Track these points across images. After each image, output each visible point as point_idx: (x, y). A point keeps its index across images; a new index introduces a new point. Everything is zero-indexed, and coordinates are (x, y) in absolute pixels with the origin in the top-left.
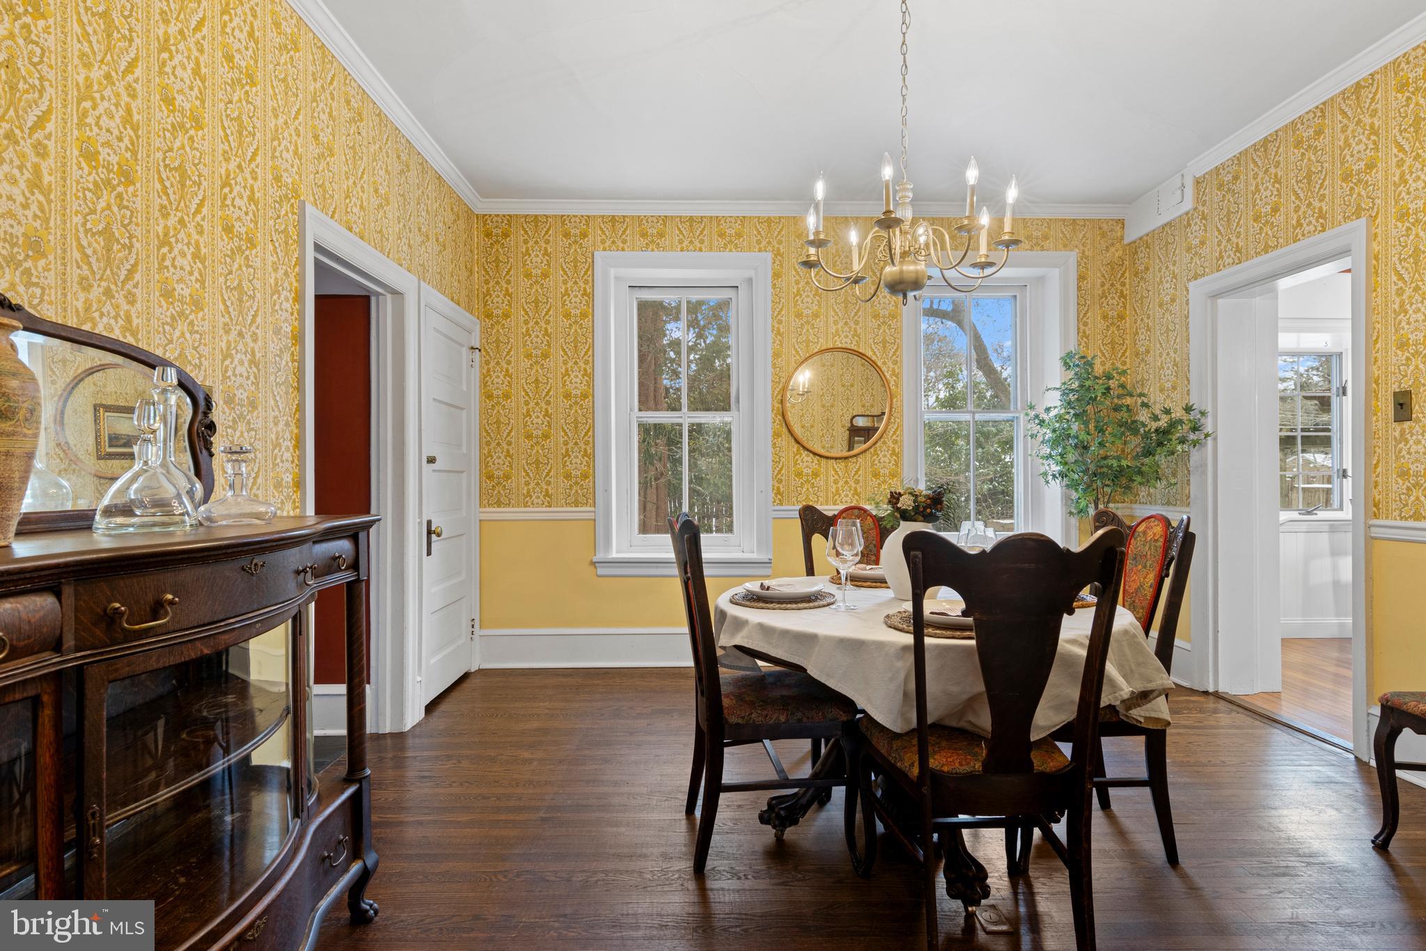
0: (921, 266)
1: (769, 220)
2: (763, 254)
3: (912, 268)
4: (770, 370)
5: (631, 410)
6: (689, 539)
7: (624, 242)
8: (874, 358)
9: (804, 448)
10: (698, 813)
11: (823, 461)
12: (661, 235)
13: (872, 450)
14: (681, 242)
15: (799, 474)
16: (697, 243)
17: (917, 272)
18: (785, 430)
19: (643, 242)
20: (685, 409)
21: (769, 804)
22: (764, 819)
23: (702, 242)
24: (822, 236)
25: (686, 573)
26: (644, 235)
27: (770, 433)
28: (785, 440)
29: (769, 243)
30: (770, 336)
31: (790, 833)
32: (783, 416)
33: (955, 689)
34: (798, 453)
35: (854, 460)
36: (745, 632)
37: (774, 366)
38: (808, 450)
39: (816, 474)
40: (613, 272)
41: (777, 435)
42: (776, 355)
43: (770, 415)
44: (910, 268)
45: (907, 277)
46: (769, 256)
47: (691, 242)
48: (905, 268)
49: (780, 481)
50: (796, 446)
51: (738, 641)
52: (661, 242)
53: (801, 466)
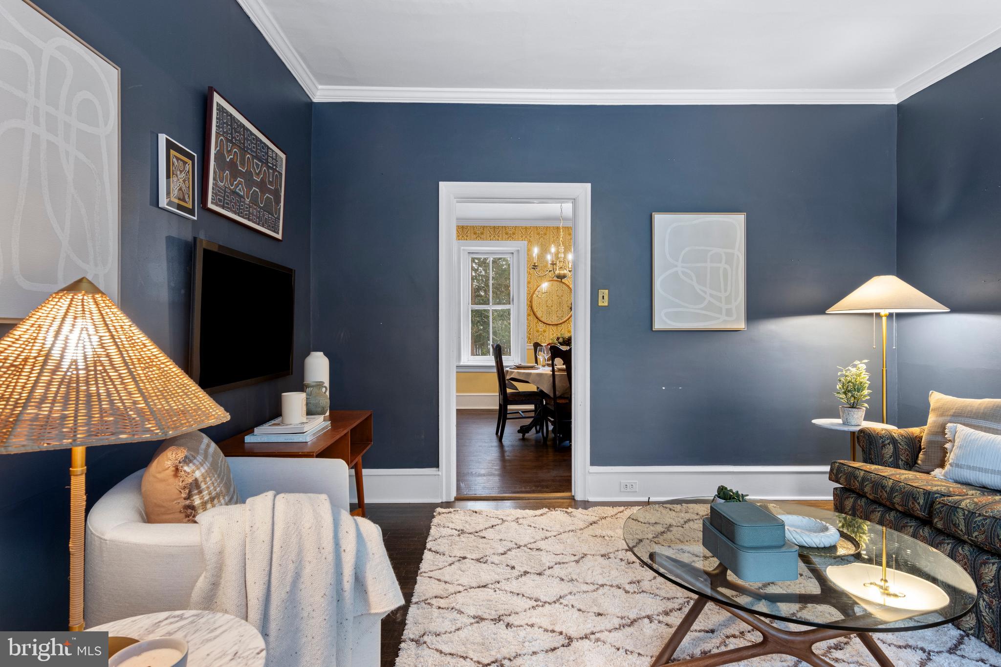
0: (565, 272)
1: (526, 228)
2: (523, 242)
3: (563, 272)
4: (526, 288)
5: (469, 304)
6: (499, 350)
7: (467, 236)
8: (568, 284)
9: (540, 320)
10: (499, 434)
11: (548, 326)
12: (482, 233)
13: (567, 321)
14: (490, 236)
15: (538, 331)
16: (497, 237)
17: (564, 273)
18: (532, 313)
19: (475, 236)
20: (491, 304)
21: (520, 428)
22: (519, 432)
23: (499, 236)
24: (536, 264)
25: (497, 359)
26: (475, 233)
27: (526, 314)
28: (532, 317)
29: (526, 237)
30: (526, 275)
31: (527, 435)
32: (531, 307)
33: (564, 385)
34: (537, 322)
35: (560, 325)
36: (513, 374)
37: (528, 287)
38: (541, 321)
39: (545, 331)
40: (462, 248)
41: (529, 315)
42: (529, 283)
43: (526, 307)
44: (562, 272)
45: (561, 275)
46: (526, 242)
47: (494, 237)
48: (561, 272)
49: (530, 334)
50: (537, 320)
51: (512, 376)
52: (482, 236)
53: (538, 328)
